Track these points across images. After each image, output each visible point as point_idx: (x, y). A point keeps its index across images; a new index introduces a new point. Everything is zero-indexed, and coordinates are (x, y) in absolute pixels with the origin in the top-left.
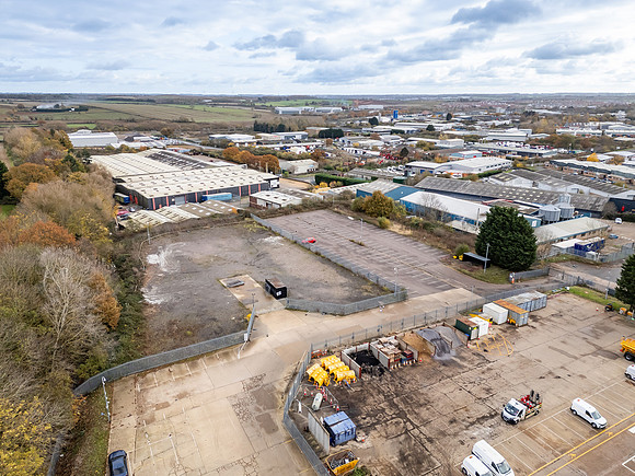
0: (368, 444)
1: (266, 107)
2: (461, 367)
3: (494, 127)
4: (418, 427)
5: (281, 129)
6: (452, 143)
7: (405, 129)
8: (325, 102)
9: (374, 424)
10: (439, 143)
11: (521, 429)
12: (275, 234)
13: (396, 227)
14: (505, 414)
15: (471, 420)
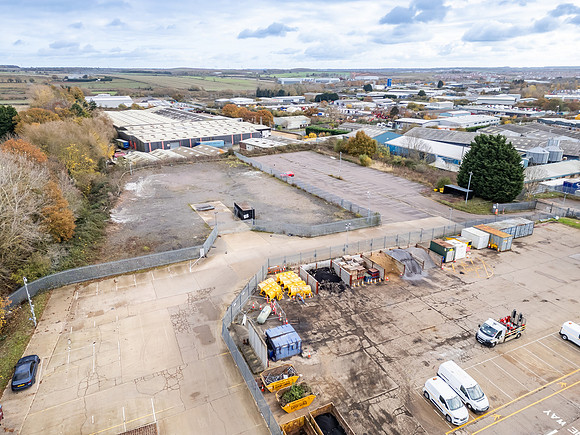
0: (314, 360)
1: (270, 79)
2: (431, 287)
3: (484, 93)
4: (375, 345)
5: (281, 93)
6: (441, 106)
7: (398, 94)
8: (325, 74)
9: (325, 340)
10: (429, 105)
11: (500, 352)
12: (255, 169)
13: (378, 165)
14: (481, 334)
15: (439, 341)
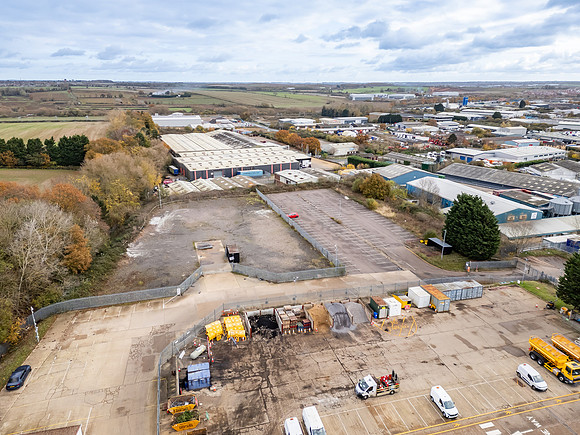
0: (218, 393)
2: (350, 340)
4: (272, 386)
9: (235, 378)
11: (367, 404)
12: (268, 208)
15: (324, 389)
